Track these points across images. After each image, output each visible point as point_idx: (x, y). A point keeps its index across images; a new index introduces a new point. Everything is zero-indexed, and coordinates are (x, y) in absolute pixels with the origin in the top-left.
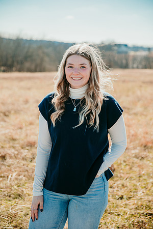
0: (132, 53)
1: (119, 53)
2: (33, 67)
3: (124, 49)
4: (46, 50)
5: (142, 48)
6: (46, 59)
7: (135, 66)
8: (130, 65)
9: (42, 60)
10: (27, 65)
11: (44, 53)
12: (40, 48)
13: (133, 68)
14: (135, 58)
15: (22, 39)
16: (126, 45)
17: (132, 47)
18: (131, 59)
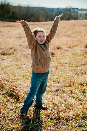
0: (80, 12)
1: (74, 12)
2: (35, 20)
3: (76, 10)
4: (40, 12)
6: (41, 16)
8: (79, 18)
9: (39, 16)
10: (32, 19)
11: (39, 13)
12: (38, 10)
14: (81, 15)
15: (30, 7)
17: (80, 9)
18: (79, 15)
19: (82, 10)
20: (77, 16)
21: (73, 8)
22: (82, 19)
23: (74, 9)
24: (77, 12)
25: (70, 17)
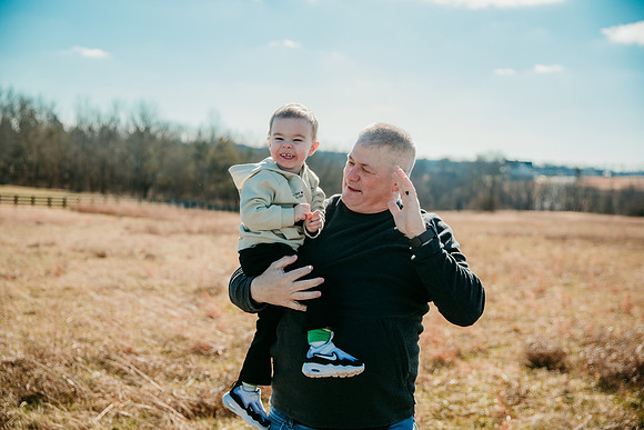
0: (541, 179)
1: (515, 178)
3: (524, 171)
5: (564, 170)
7: (547, 204)
8: (537, 205)
13: (542, 209)
14: (546, 190)
16: (529, 164)
17: (542, 166)
18: (537, 190)
19: (550, 170)
20: (529, 194)
21: (507, 163)
22: (552, 209)
23: (515, 164)
24: (530, 178)
25: (496, 198)
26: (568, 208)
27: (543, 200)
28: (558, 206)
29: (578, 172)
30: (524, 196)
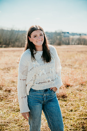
0: (71, 37)
5: (76, 34)
15: (14, 30)
16: (68, 33)
17: (71, 33)
18: (71, 39)
19: (73, 34)
20: (69, 40)
21: (63, 33)
22: (74, 44)
23: (64, 33)
24: (68, 36)
25: (61, 42)
26: (78, 44)
27: (72, 42)
28: (76, 44)
29: (80, 34)
30: (67, 41)
